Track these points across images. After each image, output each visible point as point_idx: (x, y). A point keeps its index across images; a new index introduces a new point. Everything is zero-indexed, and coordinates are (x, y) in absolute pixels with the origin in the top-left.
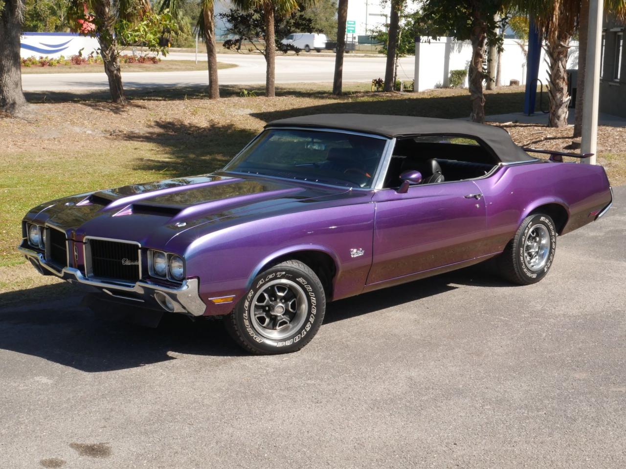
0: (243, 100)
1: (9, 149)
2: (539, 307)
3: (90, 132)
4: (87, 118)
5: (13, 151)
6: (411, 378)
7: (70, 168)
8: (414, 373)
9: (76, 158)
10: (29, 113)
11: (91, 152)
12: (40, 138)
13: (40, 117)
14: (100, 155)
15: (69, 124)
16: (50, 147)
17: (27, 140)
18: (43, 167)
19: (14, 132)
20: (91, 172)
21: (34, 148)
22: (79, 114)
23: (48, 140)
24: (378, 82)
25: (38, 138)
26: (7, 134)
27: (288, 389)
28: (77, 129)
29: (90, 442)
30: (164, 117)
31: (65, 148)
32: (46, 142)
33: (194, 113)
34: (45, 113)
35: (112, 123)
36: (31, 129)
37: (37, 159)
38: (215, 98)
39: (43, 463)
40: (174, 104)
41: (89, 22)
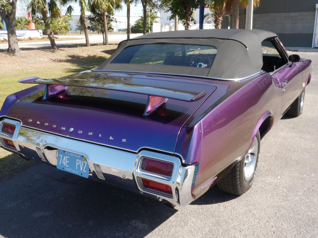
0: (98, 47)
1: (17, 67)
3: (47, 60)
4: (44, 55)
5: (19, 68)
7: (44, 73)
9: (44, 69)
10: (22, 54)
11: (49, 67)
12: (28, 63)
13: (26, 55)
14: (53, 68)
15: (38, 57)
16: (33, 66)
17: (23, 64)
18: (33, 73)
19: (18, 61)
20: (53, 74)
21: (27, 67)
22: (41, 54)
23: (31, 63)
25: (27, 63)
26: (15, 62)
28: (42, 59)
30: (72, 53)
31: (39, 66)
32: (31, 64)
33: (83, 51)
34: (28, 54)
35: (54, 56)
36: (24, 60)
37: (30, 71)
38: (88, 46)
40: (74, 49)
41: (41, 19)
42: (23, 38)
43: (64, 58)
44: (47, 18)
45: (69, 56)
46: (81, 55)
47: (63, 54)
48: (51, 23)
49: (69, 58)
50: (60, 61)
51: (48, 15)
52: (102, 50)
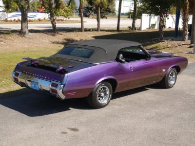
0: (91, 32)
2: (188, 93)
3: (48, 42)
4: (46, 38)
5: (26, 47)
6: (156, 112)
8: (157, 111)
9: (44, 49)
10: (30, 36)
11: (48, 47)
12: (34, 43)
13: (33, 37)
14: (51, 48)
15: (42, 39)
16: (37, 46)
19: (26, 41)
23: (36, 44)
24: (130, 27)
27: (123, 114)
28: (44, 41)
29: (73, 127)
31: (41, 46)
33: (77, 36)
36: (31, 40)
37: (34, 49)
39: (62, 133)
40: (71, 33)
42: (33, 19)
43: (61, 41)
44: (52, 8)
45: (65, 40)
46: (75, 39)
47: (61, 37)
48: (55, 13)
49: (65, 41)
50: (58, 43)
51: (54, 6)
52: (93, 36)
